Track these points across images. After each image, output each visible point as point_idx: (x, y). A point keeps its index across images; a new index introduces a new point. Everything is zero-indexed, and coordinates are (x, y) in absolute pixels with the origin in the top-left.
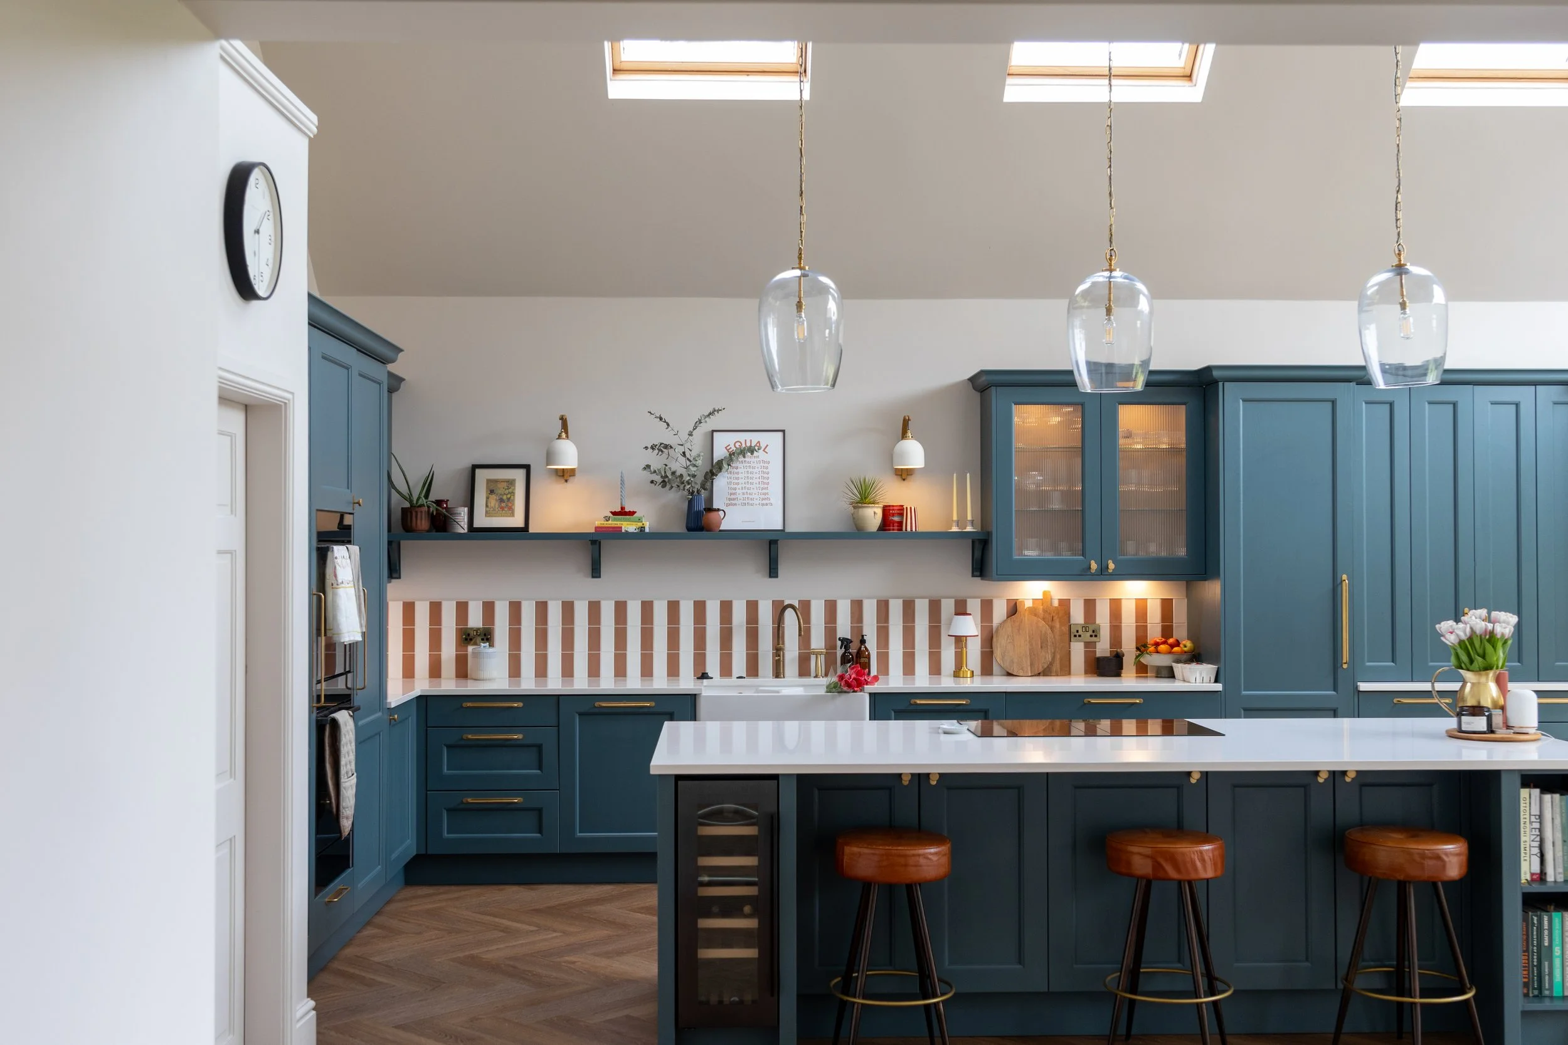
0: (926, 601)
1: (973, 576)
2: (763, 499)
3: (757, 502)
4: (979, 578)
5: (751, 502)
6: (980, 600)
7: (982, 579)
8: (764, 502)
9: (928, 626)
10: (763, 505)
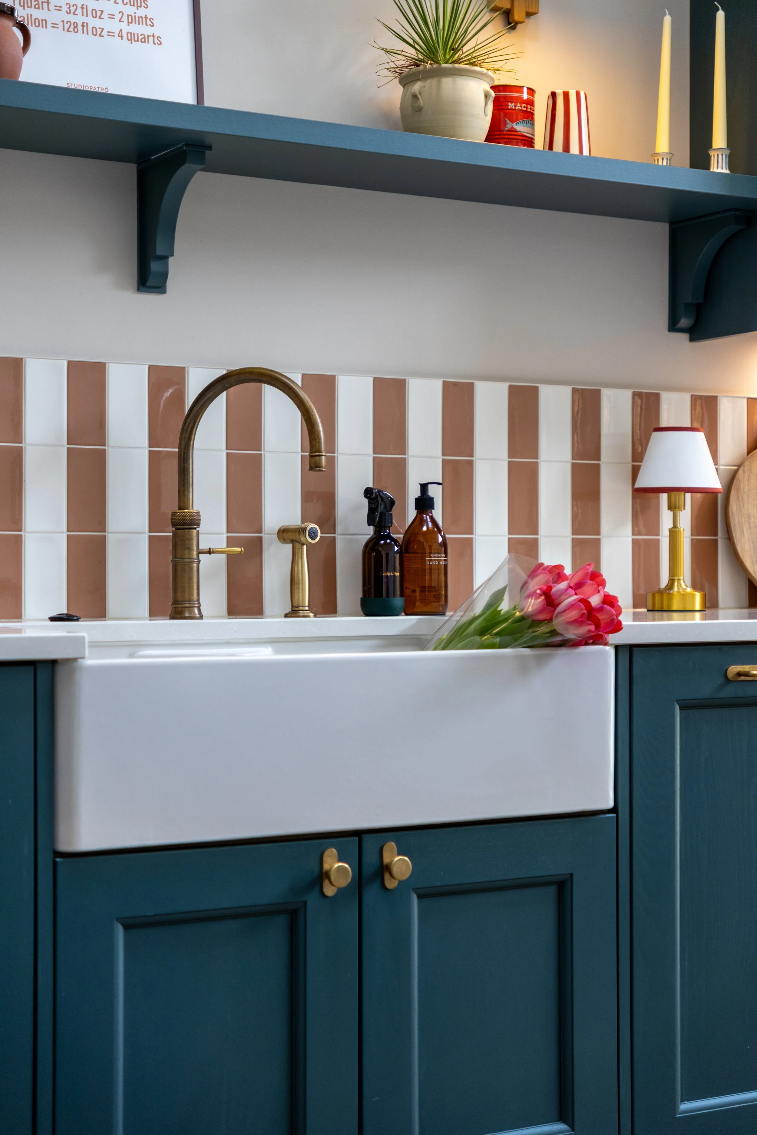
0: (566, 392)
1: (673, 326)
2: (131, 20)
3: (113, 26)
4: (685, 336)
5: (93, 22)
6: (687, 398)
7: (692, 340)
8: (137, 29)
9: (569, 467)
10: (132, 38)
